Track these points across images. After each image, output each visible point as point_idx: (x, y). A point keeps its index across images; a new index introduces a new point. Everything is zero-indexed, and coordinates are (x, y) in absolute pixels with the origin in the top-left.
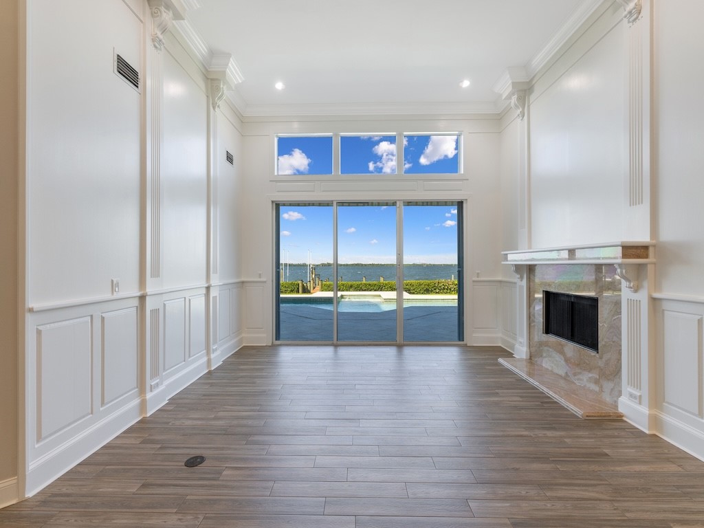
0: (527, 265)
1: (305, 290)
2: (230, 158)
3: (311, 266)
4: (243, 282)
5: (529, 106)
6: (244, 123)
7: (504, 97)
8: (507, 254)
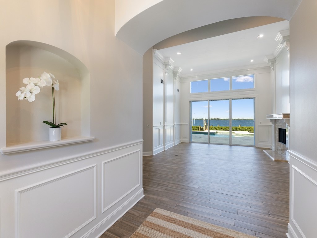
0: (274, 119)
1: (201, 129)
2: (178, 90)
3: (205, 120)
4: (181, 124)
5: (275, 66)
6: (182, 79)
7: (267, 63)
8: (273, 115)
